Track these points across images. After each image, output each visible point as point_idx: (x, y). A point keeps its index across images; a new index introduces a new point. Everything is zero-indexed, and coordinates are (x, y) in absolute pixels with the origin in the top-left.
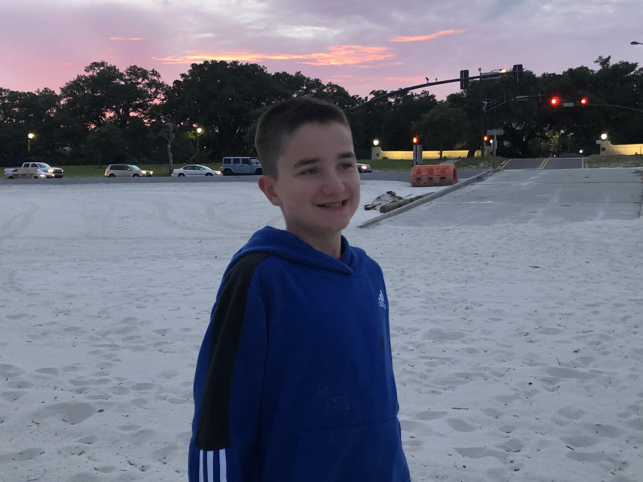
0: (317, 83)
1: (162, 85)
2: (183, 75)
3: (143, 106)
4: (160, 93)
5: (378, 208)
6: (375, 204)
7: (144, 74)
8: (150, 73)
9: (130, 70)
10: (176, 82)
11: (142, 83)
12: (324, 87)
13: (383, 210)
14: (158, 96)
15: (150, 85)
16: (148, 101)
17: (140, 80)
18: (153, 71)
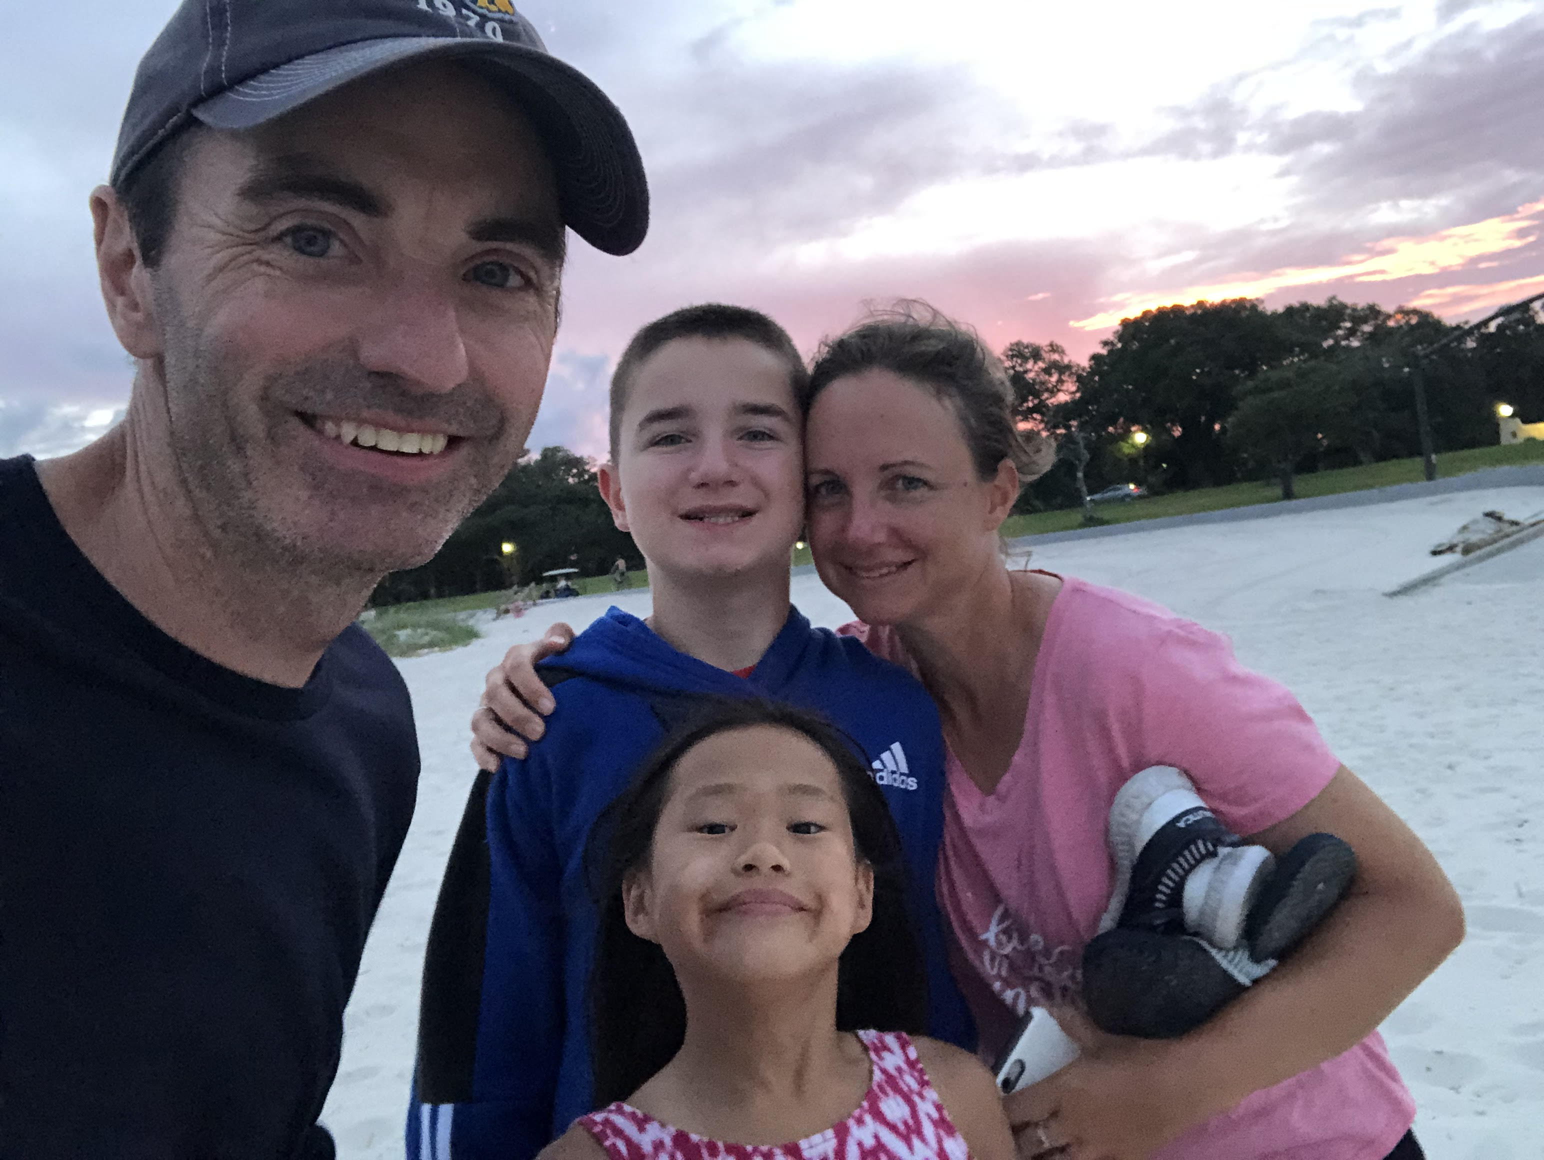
0: (1373, 312)
1: (1068, 367)
2: (1105, 343)
3: (1040, 408)
4: (1068, 381)
5: (1459, 549)
6: (1455, 541)
7: (1036, 354)
8: (1047, 349)
9: (1011, 350)
10: (1095, 358)
11: (1033, 370)
12: (1389, 317)
13: (1467, 551)
14: (1064, 388)
15: (1047, 371)
16: (1047, 399)
17: (1030, 365)
18: (1051, 345)
